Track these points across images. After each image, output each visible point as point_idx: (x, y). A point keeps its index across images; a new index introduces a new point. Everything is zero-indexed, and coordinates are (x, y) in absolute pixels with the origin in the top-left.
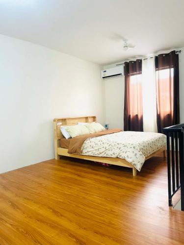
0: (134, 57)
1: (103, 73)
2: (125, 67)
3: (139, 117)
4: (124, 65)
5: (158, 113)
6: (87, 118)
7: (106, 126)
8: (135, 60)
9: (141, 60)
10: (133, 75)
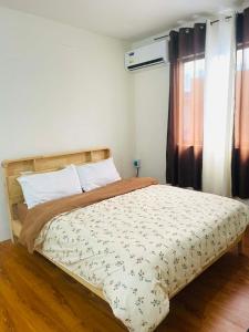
0: (189, 18)
1: (128, 58)
2: (169, 43)
3: (196, 151)
4: (169, 38)
5: (236, 147)
6: (88, 153)
7: (136, 164)
8: (191, 25)
9: (205, 25)
10: (187, 60)
